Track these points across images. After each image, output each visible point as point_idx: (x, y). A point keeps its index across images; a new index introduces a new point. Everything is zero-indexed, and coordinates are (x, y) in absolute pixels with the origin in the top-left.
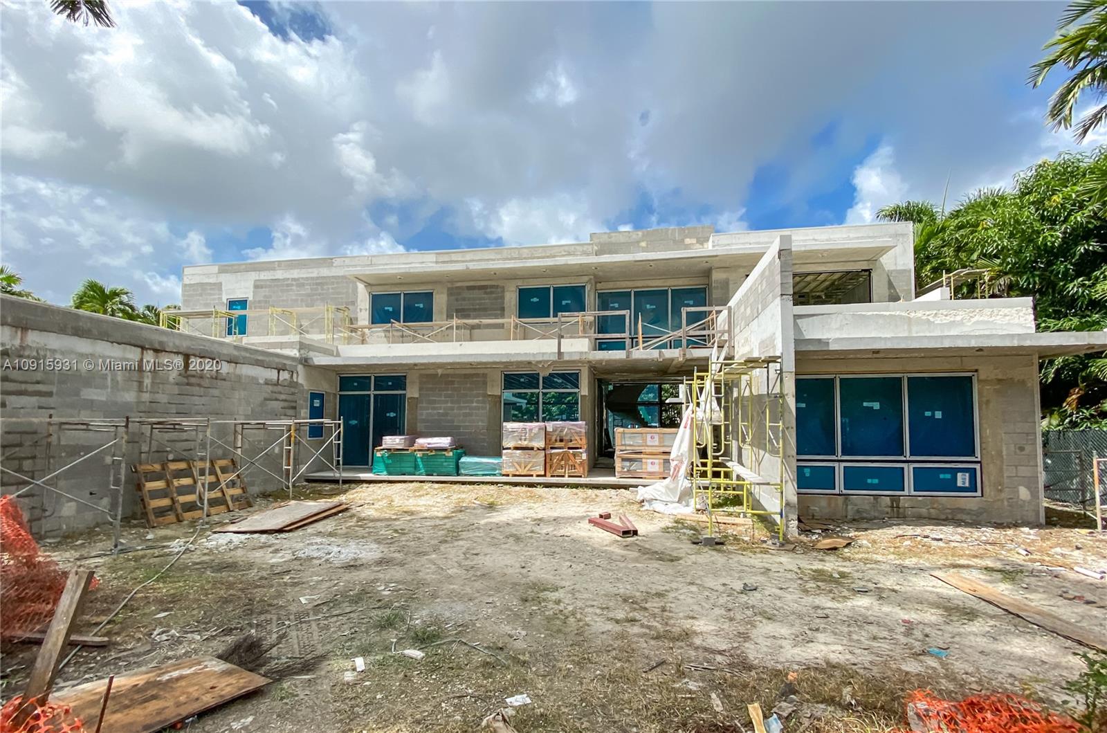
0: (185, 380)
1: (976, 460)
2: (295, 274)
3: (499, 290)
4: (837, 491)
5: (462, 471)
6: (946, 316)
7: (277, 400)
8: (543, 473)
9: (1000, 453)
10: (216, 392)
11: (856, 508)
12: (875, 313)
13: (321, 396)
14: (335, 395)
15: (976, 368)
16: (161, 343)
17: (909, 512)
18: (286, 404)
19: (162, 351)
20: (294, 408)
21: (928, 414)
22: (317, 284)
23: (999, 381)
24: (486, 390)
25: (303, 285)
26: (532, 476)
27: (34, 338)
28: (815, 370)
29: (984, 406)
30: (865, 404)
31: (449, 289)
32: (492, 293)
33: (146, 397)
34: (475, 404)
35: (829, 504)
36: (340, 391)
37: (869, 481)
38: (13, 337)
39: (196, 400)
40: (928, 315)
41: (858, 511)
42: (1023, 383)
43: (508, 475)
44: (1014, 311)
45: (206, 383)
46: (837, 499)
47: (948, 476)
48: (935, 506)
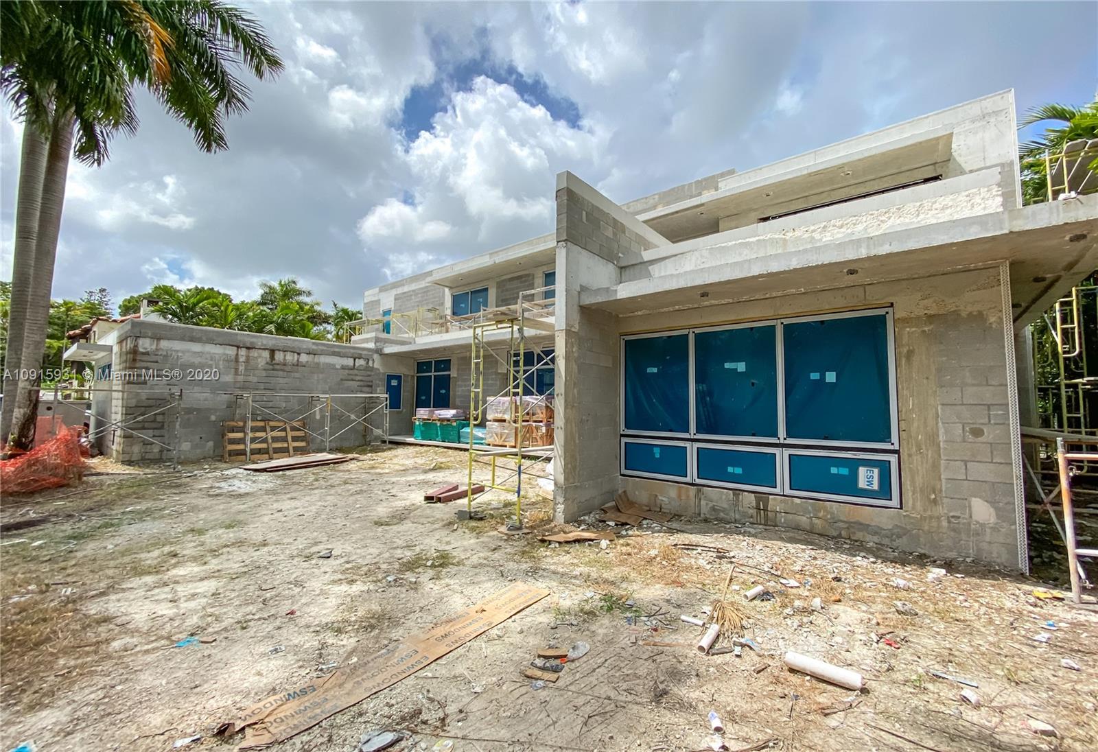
0: (271, 367)
1: (891, 448)
2: (414, 287)
3: (531, 278)
4: (688, 479)
5: (462, 440)
6: (841, 227)
7: (353, 380)
8: (513, 444)
9: (933, 439)
10: (297, 375)
11: (711, 505)
12: (738, 242)
13: (399, 378)
14: (413, 376)
15: (891, 299)
16: (251, 343)
17: (782, 519)
18: (362, 383)
19: (252, 348)
20: (371, 386)
21: (815, 376)
22: (424, 292)
23: (931, 318)
24: (497, 369)
25: (418, 294)
26: (506, 446)
27: (164, 344)
28: (666, 325)
29: (904, 361)
30: (727, 365)
31: (498, 283)
32: (525, 281)
33: (240, 378)
34: (490, 382)
35: (679, 496)
36: (418, 373)
37: (730, 469)
38: (151, 345)
39: (281, 380)
40: (813, 231)
41: (713, 509)
42: (980, 317)
43: (489, 445)
44: (962, 197)
45: (288, 368)
46: (688, 490)
47: (844, 471)
48: (821, 514)
